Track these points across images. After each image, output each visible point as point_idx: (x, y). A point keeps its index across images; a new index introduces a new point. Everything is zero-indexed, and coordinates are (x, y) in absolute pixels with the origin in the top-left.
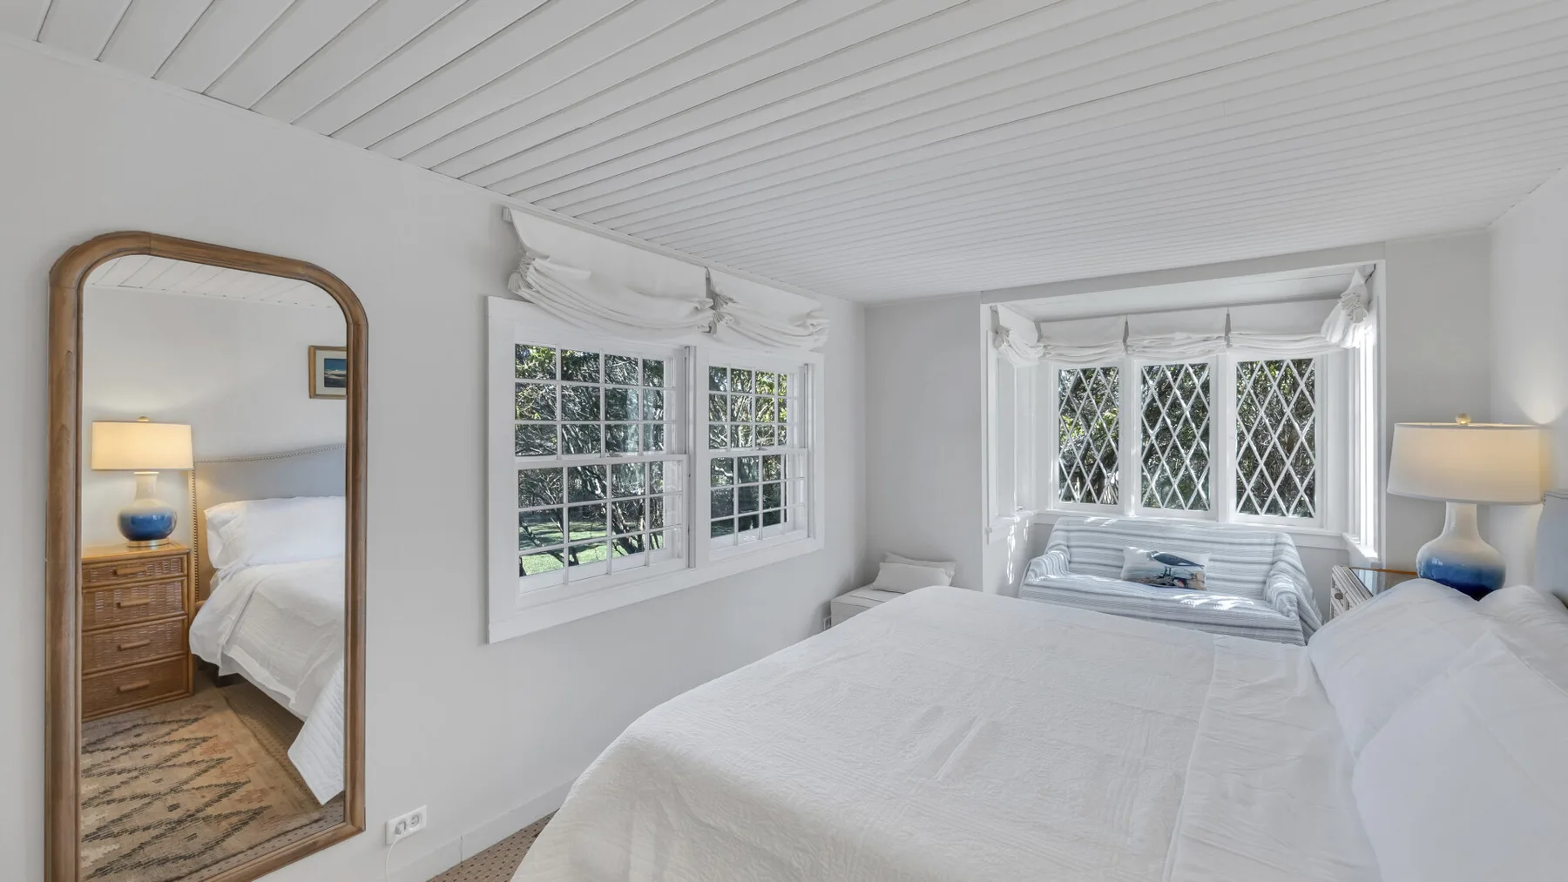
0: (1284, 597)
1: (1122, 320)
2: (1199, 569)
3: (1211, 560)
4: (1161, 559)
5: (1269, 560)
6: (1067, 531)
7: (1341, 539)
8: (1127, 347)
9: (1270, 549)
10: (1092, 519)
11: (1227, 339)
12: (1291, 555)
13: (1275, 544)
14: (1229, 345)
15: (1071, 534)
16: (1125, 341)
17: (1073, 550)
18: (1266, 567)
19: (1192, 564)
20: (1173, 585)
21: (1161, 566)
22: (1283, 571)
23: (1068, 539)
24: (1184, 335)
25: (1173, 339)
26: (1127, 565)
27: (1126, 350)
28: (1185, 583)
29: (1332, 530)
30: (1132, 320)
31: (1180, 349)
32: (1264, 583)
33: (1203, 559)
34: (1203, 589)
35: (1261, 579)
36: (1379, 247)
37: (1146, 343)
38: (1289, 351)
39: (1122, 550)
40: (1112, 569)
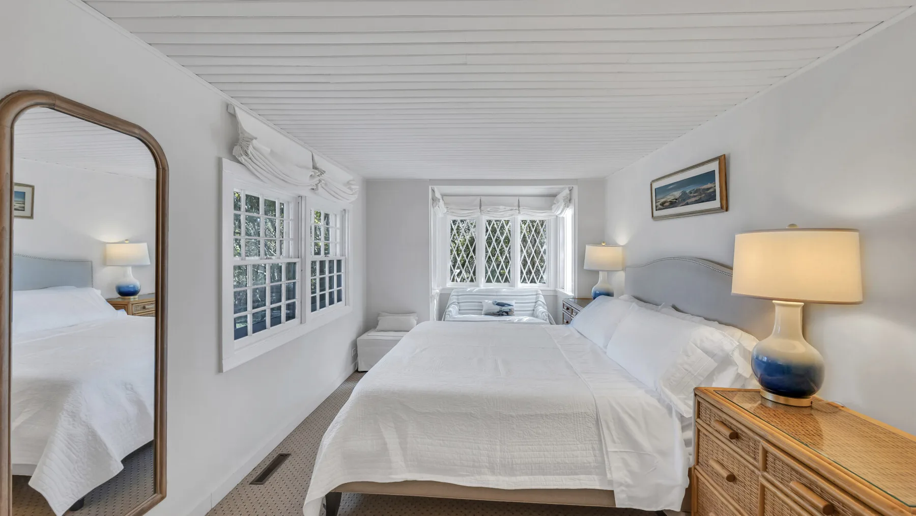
0: (544, 314)
1: (478, 198)
2: (512, 307)
3: (516, 303)
4: (498, 304)
5: (534, 301)
6: (458, 296)
7: (555, 291)
8: (481, 210)
9: (535, 296)
10: (469, 289)
11: (519, 210)
12: (542, 299)
13: (536, 295)
14: (519, 213)
15: (460, 297)
16: (480, 208)
17: (461, 304)
18: (534, 304)
19: (509, 305)
20: (503, 315)
21: (498, 308)
22: (540, 305)
23: (458, 299)
24: (504, 207)
25: (499, 208)
26: (484, 309)
27: (481, 212)
28: (507, 313)
29: (552, 288)
30: (483, 198)
31: (502, 213)
32: (534, 310)
33: (513, 303)
34: (514, 315)
35: (533, 309)
36: (575, 181)
37: (489, 209)
38: (538, 216)
39: (481, 302)
40: (479, 311)
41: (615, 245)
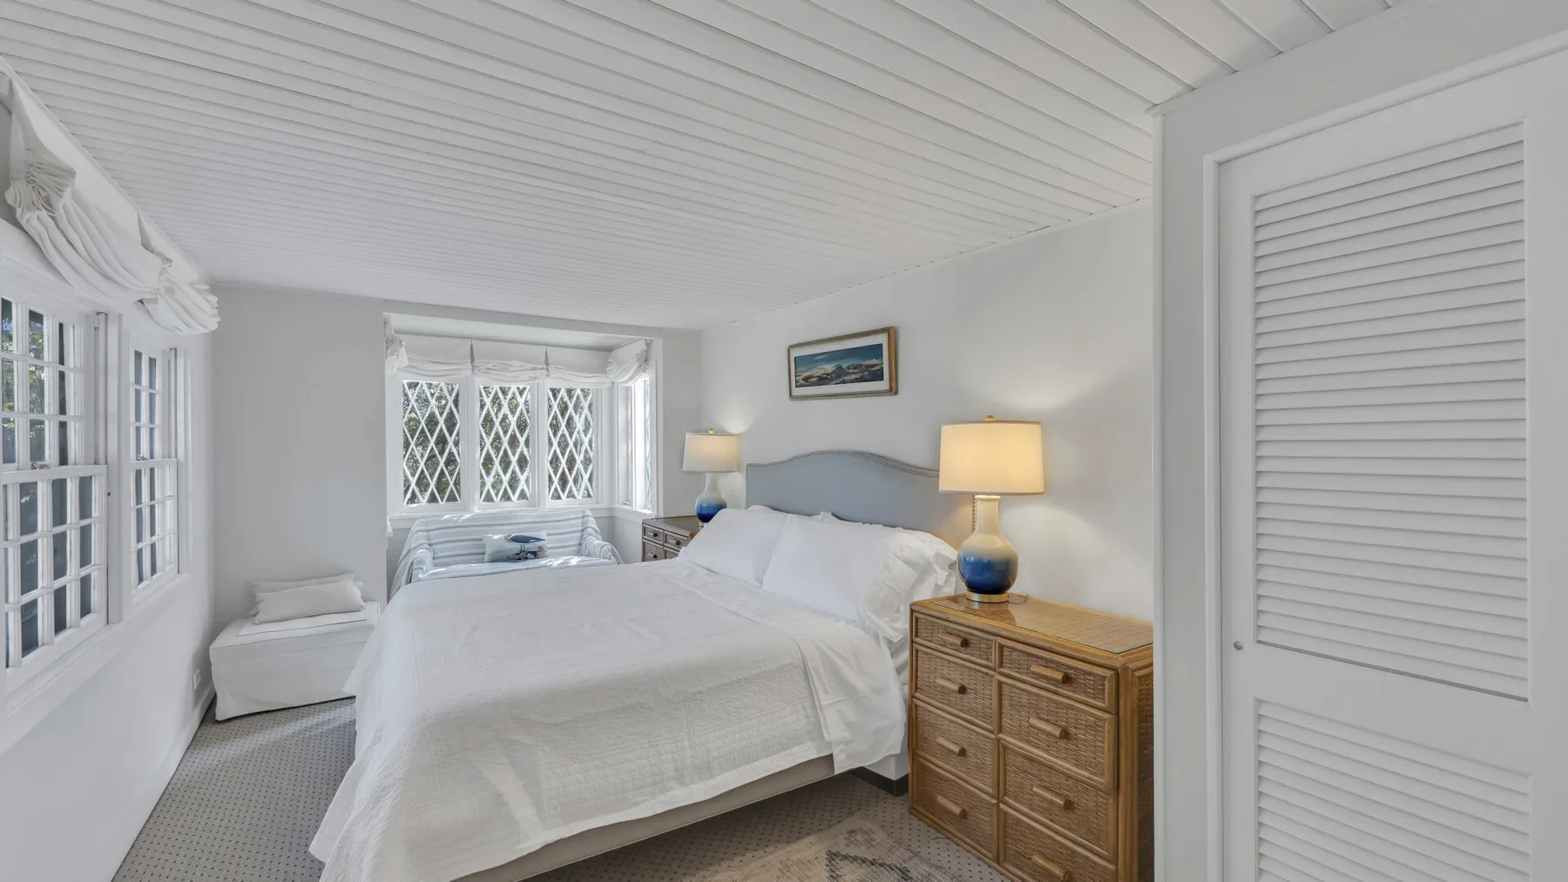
0: (605, 548)
1: (468, 343)
2: (542, 542)
3: (548, 535)
4: (516, 540)
5: (580, 528)
6: (427, 531)
7: (611, 509)
8: (473, 367)
9: (580, 521)
10: (446, 517)
11: (547, 370)
12: (592, 524)
13: (583, 517)
14: (547, 375)
15: (432, 533)
16: (472, 361)
17: (435, 547)
18: (579, 534)
19: (538, 540)
20: (527, 558)
21: (517, 546)
22: (591, 534)
23: (429, 538)
24: (520, 363)
25: (511, 366)
26: (489, 550)
27: (473, 370)
28: (535, 554)
29: (605, 505)
30: (477, 344)
31: (515, 374)
32: (580, 544)
33: (543, 535)
34: (547, 556)
35: (578, 542)
36: (656, 330)
37: (490, 366)
38: (580, 382)
39: (481, 540)
40: (479, 556)
41: (722, 433)
